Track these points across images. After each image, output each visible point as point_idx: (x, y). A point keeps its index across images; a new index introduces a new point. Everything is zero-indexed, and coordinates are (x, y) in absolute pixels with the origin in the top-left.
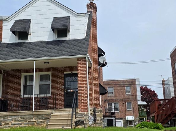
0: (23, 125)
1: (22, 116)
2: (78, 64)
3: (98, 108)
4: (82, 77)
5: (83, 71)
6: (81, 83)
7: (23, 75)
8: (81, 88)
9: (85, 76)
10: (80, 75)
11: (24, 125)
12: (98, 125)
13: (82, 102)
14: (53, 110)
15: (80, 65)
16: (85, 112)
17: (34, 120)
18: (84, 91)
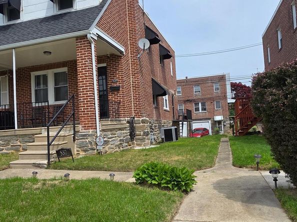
0: (4, 151)
1: (3, 138)
2: (77, 48)
3: (140, 118)
4: (84, 71)
5: (86, 59)
6: (83, 82)
7: (34, 74)
8: (82, 89)
9: (88, 68)
10: (80, 67)
11: (6, 151)
12: (139, 141)
13: (86, 114)
14: (42, 128)
15: (81, 49)
16: (91, 131)
17: (19, 144)
18: (87, 94)
